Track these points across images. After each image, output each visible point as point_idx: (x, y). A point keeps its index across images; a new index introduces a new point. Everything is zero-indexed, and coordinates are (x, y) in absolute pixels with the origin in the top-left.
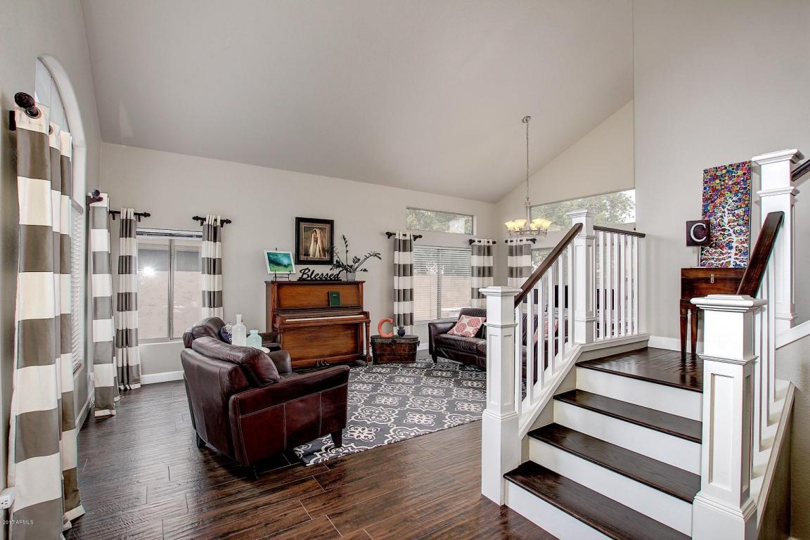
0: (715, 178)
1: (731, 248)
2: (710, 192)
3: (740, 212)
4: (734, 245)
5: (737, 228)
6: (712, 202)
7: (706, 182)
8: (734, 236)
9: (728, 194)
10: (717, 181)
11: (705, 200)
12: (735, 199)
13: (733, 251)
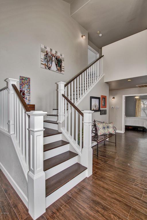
0: (23, 79)
1: (27, 99)
2: (21, 83)
3: (28, 90)
4: (27, 98)
5: (28, 94)
6: (22, 86)
7: (21, 80)
8: (27, 96)
9: (26, 85)
10: (23, 80)
11: (20, 85)
12: (27, 86)
13: (27, 100)
